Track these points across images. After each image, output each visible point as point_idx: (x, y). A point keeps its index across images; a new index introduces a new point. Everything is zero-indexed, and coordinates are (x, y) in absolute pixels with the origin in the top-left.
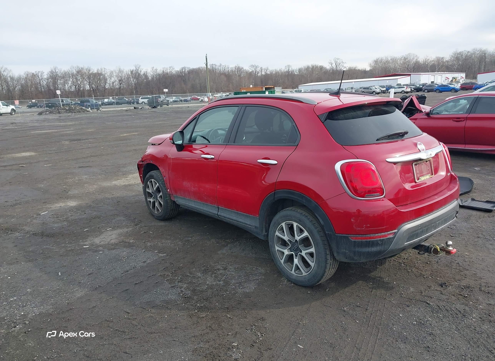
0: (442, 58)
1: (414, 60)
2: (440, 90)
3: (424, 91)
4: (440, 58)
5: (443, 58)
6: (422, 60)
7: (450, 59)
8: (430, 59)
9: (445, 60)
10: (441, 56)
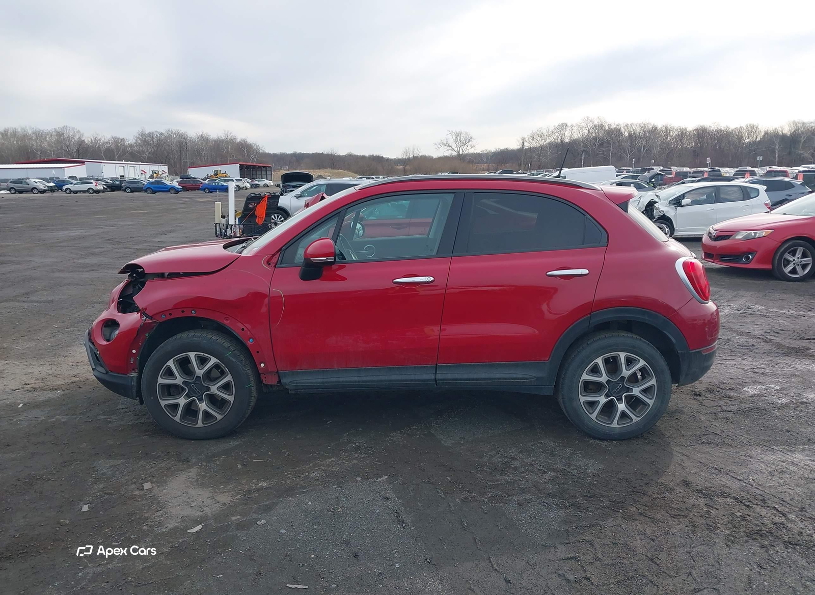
0: (121, 139)
1: (76, 138)
2: (153, 189)
3: (125, 190)
4: (118, 139)
5: (123, 139)
6: (90, 140)
7: (135, 143)
8: (103, 139)
9: (126, 143)
10: (120, 136)
